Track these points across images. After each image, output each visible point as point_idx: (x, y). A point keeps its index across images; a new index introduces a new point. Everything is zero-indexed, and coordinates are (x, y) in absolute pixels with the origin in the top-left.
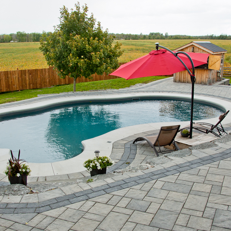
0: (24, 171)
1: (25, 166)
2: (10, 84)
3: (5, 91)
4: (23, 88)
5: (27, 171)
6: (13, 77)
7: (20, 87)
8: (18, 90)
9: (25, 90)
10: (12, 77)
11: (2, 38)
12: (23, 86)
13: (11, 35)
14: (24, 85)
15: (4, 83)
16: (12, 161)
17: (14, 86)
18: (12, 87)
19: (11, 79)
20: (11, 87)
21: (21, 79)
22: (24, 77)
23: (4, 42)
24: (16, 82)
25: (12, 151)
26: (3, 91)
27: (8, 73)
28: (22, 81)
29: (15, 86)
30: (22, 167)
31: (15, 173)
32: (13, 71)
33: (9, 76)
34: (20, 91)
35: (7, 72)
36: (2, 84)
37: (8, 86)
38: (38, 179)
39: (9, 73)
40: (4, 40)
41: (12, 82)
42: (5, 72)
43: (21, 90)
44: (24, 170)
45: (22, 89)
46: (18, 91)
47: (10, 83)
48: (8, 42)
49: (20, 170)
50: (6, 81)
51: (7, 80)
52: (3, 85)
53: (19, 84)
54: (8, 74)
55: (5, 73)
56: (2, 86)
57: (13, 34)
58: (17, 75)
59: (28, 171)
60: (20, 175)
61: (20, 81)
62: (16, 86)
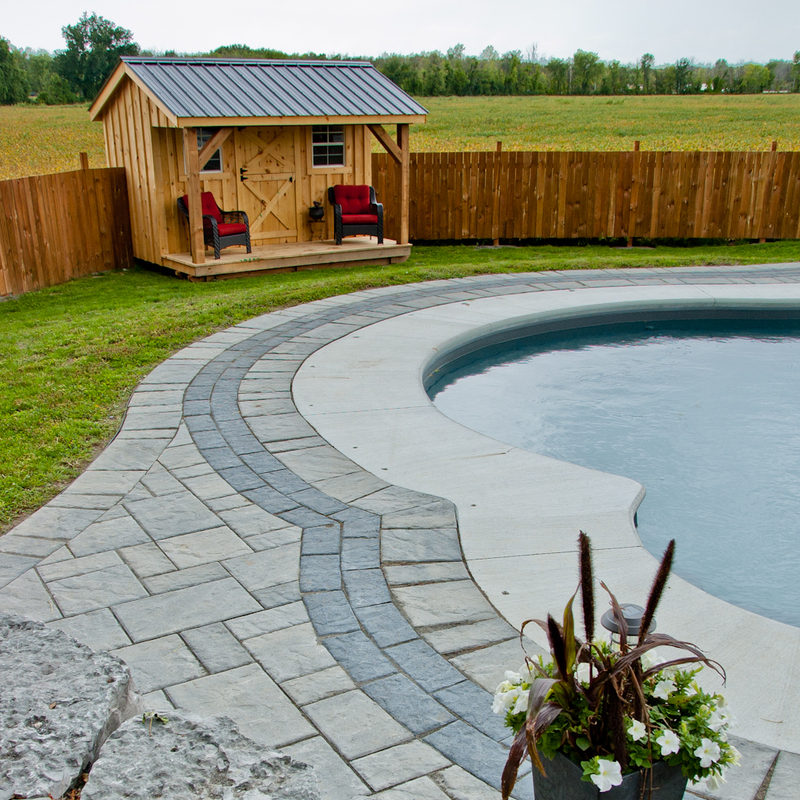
0: (666, 751)
1: (690, 692)
2: (728, 210)
3: (703, 234)
4: (779, 233)
5: (699, 753)
6: (748, 180)
7: (766, 227)
8: (756, 238)
9: (784, 240)
10: (744, 181)
11: (736, 77)
12: (779, 223)
13: (772, 66)
14: (787, 219)
15: (706, 201)
16: (579, 632)
17: (746, 217)
18: (735, 223)
19: (739, 190)
20: (730, 220)
21: (778, 191)
22: (794, 183)
23: (741, 91)
24: (754, 206)
25: (594, 544)
26: (695, 236)
27: (732, 161)
28: (782, 201)
29: (749, 218)
30: (664, 697)
31: (584, 746)
32: (751, 155)
33: (734, 173)
34: (763, 242)
35: (729, 154)
36: (697, 205)
37: (720, 216)
38: (770, 773)
39: (735, 162)
40: (744, 83)
41: (738, 201)
42: (720, 154)
43: (768, 240)
44: (669, 743)
45: (775, 237)
46: (757, 241)
47: (731, 206)
48: (753, 93)
49: (636, 731)
50: (715, 197)
51: (719, 192)
52: (702, 209)
53: (766, 212)
54: (728, 166)
55: (719, 161)
56: (697, 212)
57: (782, 61)
58: (764, 174)
59: (706, 753)
60: (618, 780)
61: (772, 202)
62: (752, 221)
